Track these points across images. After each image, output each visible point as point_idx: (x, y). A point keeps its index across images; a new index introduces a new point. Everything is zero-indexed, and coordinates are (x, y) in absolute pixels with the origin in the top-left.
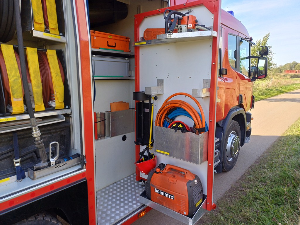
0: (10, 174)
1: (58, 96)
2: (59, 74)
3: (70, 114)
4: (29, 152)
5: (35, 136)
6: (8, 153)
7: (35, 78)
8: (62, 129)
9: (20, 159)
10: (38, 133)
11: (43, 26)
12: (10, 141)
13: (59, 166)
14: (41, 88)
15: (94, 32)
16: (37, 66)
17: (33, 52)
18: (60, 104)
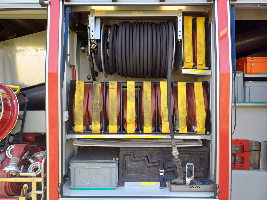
0: (157, 180)
1: (200, 122)
2: (203, 102)
3: (210, 140)
4: (172, 166)
5: (174, 154)
6: (157, 162)
7: (181, 106)
8: (201, 153)
9: (164, 170)
10: (176, 152)
11: (192, 64)
12: (159, 153)
13: (193, 186)
14: (186, 114)
15: (252, 58)
16: (185, 96)
17: (183, 85)
18: (202, 130)
